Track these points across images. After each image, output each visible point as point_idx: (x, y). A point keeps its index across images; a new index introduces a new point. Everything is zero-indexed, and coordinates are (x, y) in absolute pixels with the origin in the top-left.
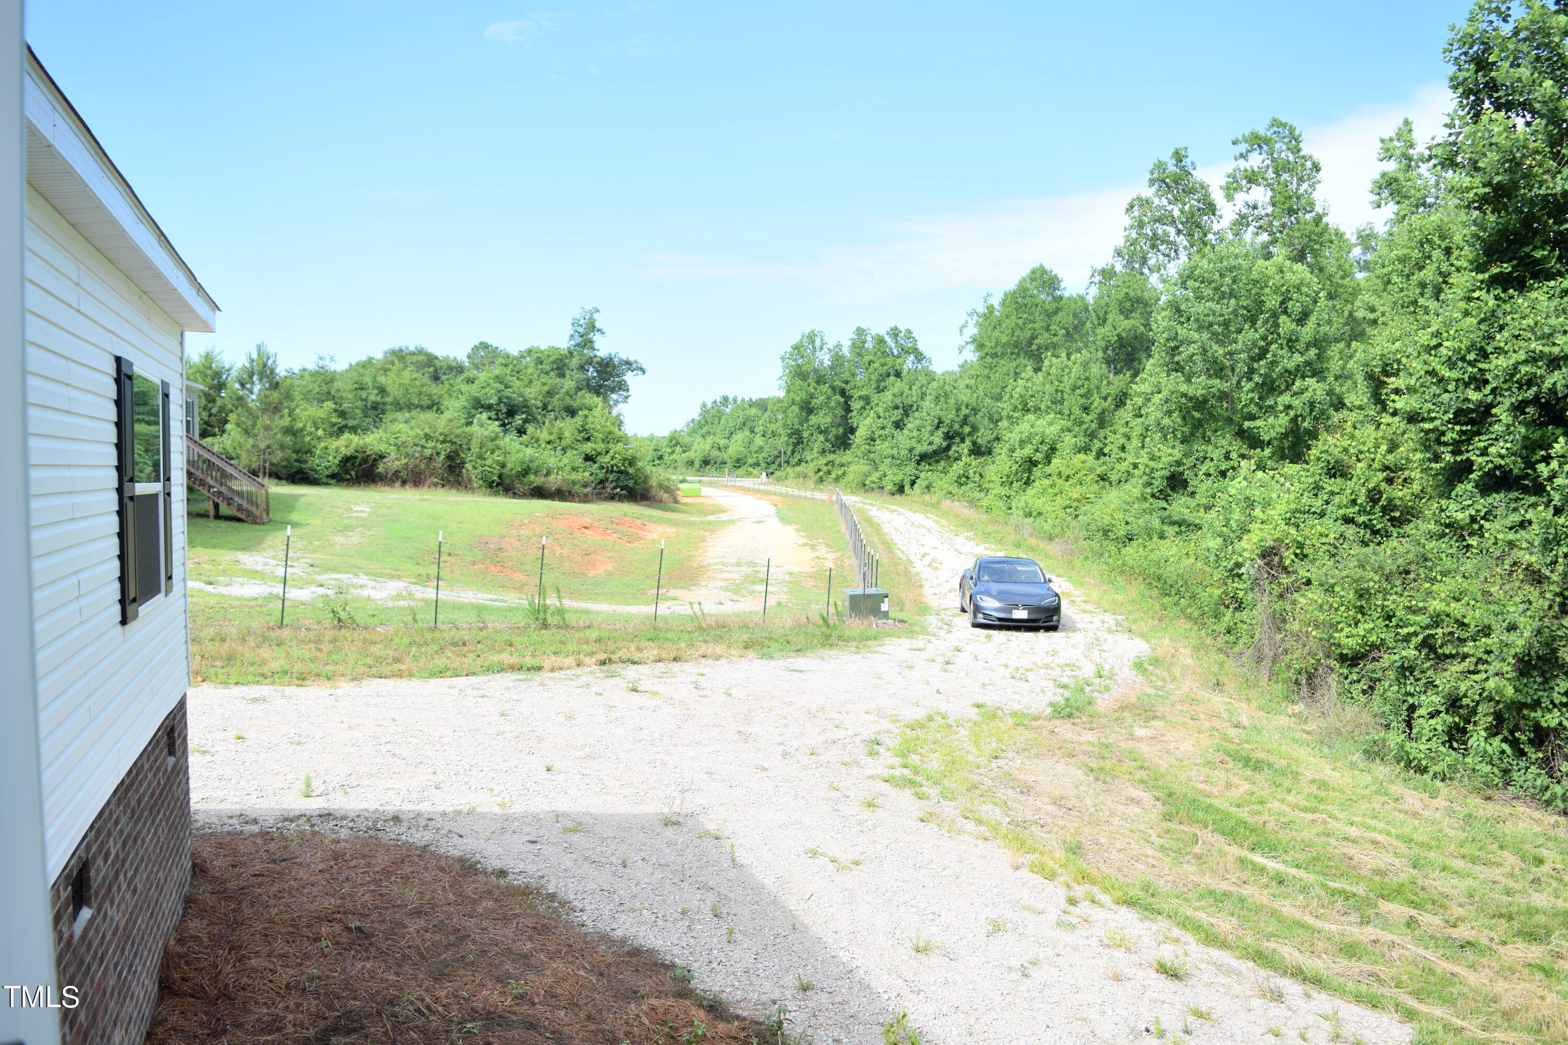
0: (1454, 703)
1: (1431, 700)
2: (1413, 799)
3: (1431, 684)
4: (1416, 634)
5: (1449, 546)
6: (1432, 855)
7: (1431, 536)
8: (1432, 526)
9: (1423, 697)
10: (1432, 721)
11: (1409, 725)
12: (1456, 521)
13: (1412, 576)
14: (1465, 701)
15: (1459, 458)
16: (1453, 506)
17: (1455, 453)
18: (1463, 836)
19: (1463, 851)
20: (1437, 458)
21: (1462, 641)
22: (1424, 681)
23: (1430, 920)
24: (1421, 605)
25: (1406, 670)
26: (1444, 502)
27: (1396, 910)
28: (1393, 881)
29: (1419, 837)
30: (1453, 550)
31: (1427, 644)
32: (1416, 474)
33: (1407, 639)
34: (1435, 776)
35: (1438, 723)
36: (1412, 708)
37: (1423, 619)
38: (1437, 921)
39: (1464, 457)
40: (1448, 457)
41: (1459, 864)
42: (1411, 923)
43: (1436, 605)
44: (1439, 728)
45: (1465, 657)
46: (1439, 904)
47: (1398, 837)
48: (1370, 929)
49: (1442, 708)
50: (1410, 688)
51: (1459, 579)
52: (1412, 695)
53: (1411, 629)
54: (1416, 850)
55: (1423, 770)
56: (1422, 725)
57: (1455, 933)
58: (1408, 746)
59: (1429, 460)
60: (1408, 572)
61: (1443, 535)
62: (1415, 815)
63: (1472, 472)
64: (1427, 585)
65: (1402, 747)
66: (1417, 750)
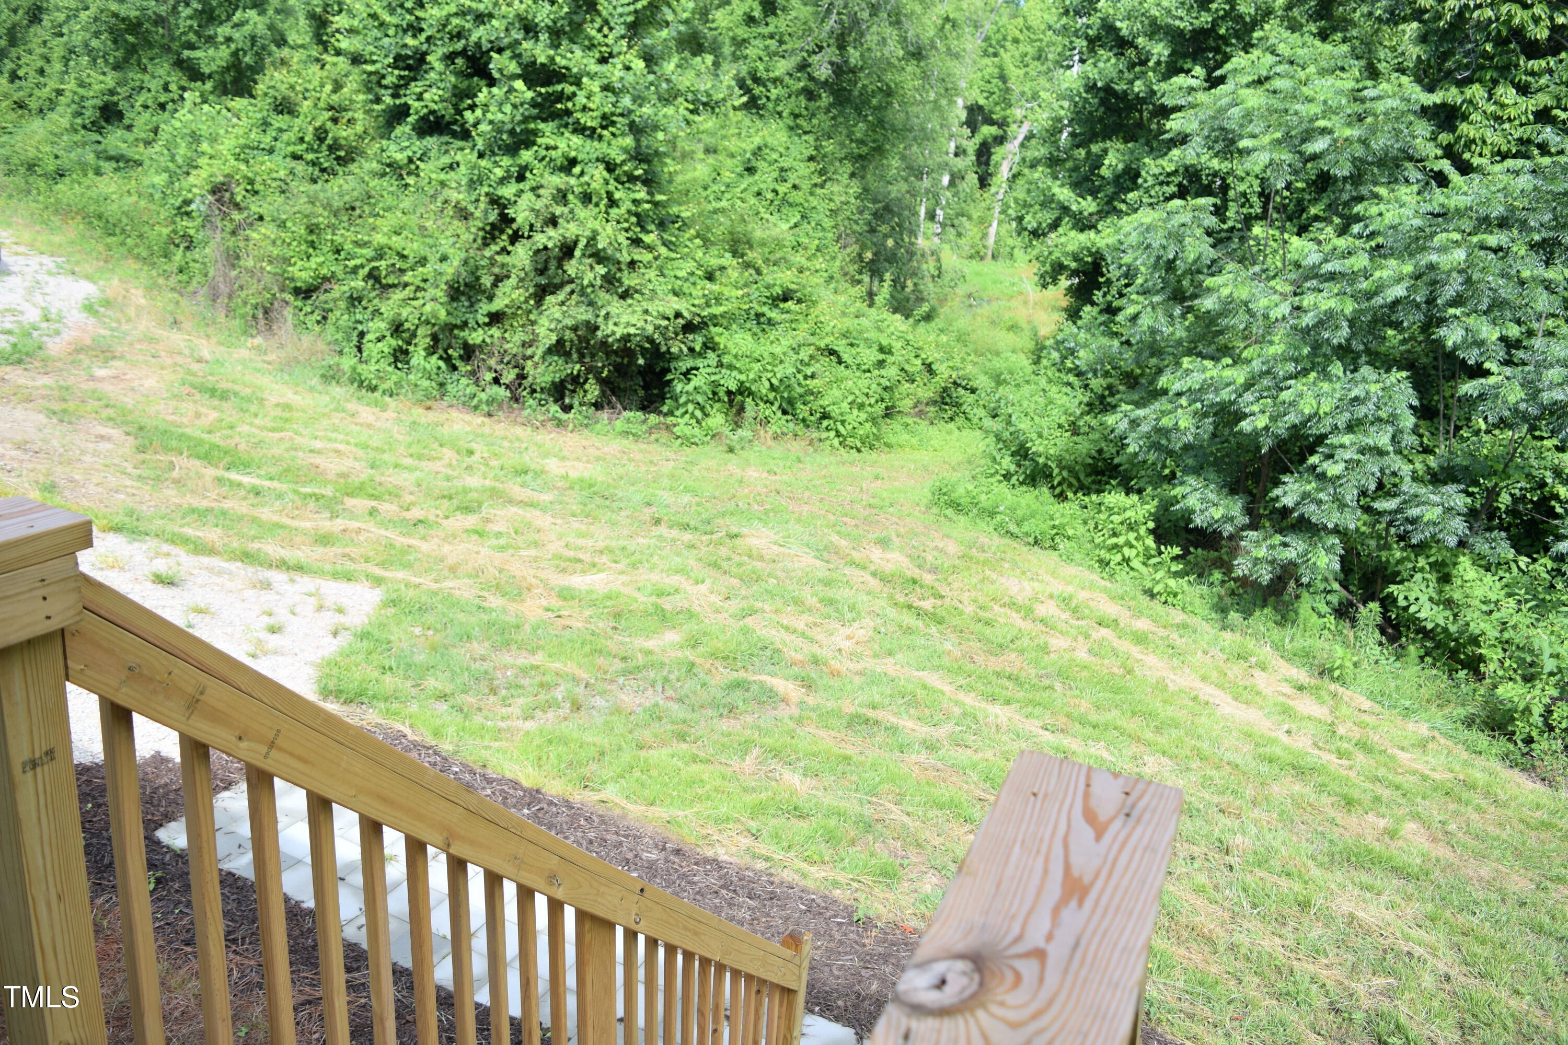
0: (397, 328)
1: (378, 326)
2: (367, 413)
3: (377, 312)
4: (362, 266)
5: (388, 184)
6: (386, 457)
7: (374, 174)
8: (375, 165)
9: (371, 324)
10: (380, 345)
11: (360, 350)
12: (396, 162)
13: (358, 212)
14: (407, 325)
15: (398, 102)
16: (393, 147)
17: (395, 96)
18: (409, 439)
19: (411, 451)
20: (378, 100)
21: (402, 271)
22: (371, 309)
23: (388, 508)
24: (366, 238)
25: (354, 300)
26: (384, 142)
27: (360, 504)
28: (355, 481)
29: (375, 442)
30: (394, 188)
31: (373, 276)
32: (359, 115)
33: (355, 270)
34: (384, 392)
35: (385, 347)
36: (362, 335)
37: (368, 252)
38: (394, 508)
39: (403, 100)
40: (388, 100)
41: (408, 461)
42: (373, 512)
43: (379, 239)
44: (386, 350)
45: (406, 285)
46: (394, 494)
47: (356, 445)
48: (339, 521)
49: (388, 334)
50: (359, 317)
51: (399, 214)
52: (361, 322)
53: (358, 262)
54: (372, 454)
55: (373, 389)
56: (372, 348)
57: (408, 515)
58: (361, 368)
59: (372, 102)
60: (353, 209)
61: (384, 175)
62: (369, 426)
63: (408, 115)
64: (371, 220)
65: (354, 369)
66: (368, 371)
